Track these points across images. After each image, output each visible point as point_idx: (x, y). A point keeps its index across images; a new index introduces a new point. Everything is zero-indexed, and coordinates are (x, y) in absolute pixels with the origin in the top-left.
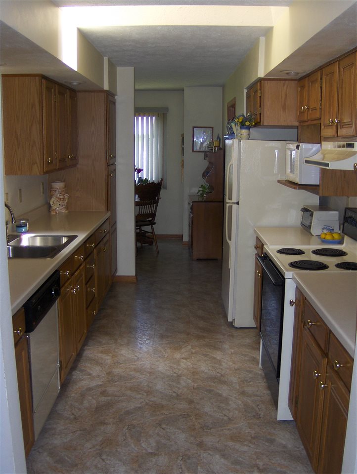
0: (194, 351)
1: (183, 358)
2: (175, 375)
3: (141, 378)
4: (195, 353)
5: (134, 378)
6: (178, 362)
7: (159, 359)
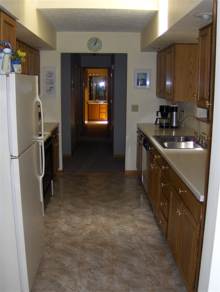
0: (81, 231)
1: (89, 225)
2: (95, 215)
3: (114, 213)
4: (80, 229)
5: (118, 213)
6: (93, 223)
7: (105, 225)
